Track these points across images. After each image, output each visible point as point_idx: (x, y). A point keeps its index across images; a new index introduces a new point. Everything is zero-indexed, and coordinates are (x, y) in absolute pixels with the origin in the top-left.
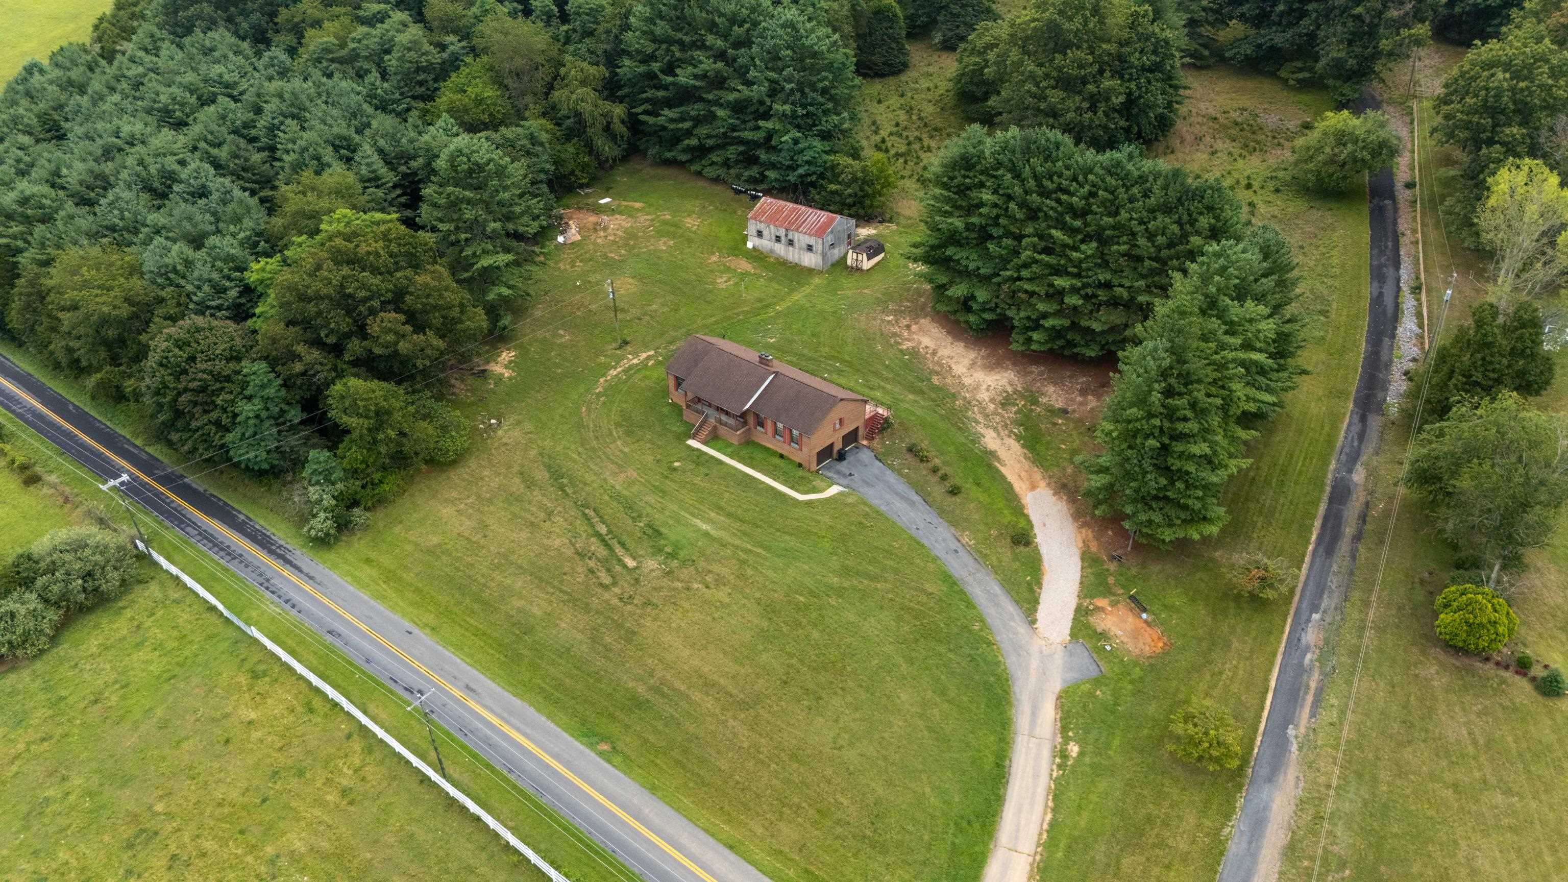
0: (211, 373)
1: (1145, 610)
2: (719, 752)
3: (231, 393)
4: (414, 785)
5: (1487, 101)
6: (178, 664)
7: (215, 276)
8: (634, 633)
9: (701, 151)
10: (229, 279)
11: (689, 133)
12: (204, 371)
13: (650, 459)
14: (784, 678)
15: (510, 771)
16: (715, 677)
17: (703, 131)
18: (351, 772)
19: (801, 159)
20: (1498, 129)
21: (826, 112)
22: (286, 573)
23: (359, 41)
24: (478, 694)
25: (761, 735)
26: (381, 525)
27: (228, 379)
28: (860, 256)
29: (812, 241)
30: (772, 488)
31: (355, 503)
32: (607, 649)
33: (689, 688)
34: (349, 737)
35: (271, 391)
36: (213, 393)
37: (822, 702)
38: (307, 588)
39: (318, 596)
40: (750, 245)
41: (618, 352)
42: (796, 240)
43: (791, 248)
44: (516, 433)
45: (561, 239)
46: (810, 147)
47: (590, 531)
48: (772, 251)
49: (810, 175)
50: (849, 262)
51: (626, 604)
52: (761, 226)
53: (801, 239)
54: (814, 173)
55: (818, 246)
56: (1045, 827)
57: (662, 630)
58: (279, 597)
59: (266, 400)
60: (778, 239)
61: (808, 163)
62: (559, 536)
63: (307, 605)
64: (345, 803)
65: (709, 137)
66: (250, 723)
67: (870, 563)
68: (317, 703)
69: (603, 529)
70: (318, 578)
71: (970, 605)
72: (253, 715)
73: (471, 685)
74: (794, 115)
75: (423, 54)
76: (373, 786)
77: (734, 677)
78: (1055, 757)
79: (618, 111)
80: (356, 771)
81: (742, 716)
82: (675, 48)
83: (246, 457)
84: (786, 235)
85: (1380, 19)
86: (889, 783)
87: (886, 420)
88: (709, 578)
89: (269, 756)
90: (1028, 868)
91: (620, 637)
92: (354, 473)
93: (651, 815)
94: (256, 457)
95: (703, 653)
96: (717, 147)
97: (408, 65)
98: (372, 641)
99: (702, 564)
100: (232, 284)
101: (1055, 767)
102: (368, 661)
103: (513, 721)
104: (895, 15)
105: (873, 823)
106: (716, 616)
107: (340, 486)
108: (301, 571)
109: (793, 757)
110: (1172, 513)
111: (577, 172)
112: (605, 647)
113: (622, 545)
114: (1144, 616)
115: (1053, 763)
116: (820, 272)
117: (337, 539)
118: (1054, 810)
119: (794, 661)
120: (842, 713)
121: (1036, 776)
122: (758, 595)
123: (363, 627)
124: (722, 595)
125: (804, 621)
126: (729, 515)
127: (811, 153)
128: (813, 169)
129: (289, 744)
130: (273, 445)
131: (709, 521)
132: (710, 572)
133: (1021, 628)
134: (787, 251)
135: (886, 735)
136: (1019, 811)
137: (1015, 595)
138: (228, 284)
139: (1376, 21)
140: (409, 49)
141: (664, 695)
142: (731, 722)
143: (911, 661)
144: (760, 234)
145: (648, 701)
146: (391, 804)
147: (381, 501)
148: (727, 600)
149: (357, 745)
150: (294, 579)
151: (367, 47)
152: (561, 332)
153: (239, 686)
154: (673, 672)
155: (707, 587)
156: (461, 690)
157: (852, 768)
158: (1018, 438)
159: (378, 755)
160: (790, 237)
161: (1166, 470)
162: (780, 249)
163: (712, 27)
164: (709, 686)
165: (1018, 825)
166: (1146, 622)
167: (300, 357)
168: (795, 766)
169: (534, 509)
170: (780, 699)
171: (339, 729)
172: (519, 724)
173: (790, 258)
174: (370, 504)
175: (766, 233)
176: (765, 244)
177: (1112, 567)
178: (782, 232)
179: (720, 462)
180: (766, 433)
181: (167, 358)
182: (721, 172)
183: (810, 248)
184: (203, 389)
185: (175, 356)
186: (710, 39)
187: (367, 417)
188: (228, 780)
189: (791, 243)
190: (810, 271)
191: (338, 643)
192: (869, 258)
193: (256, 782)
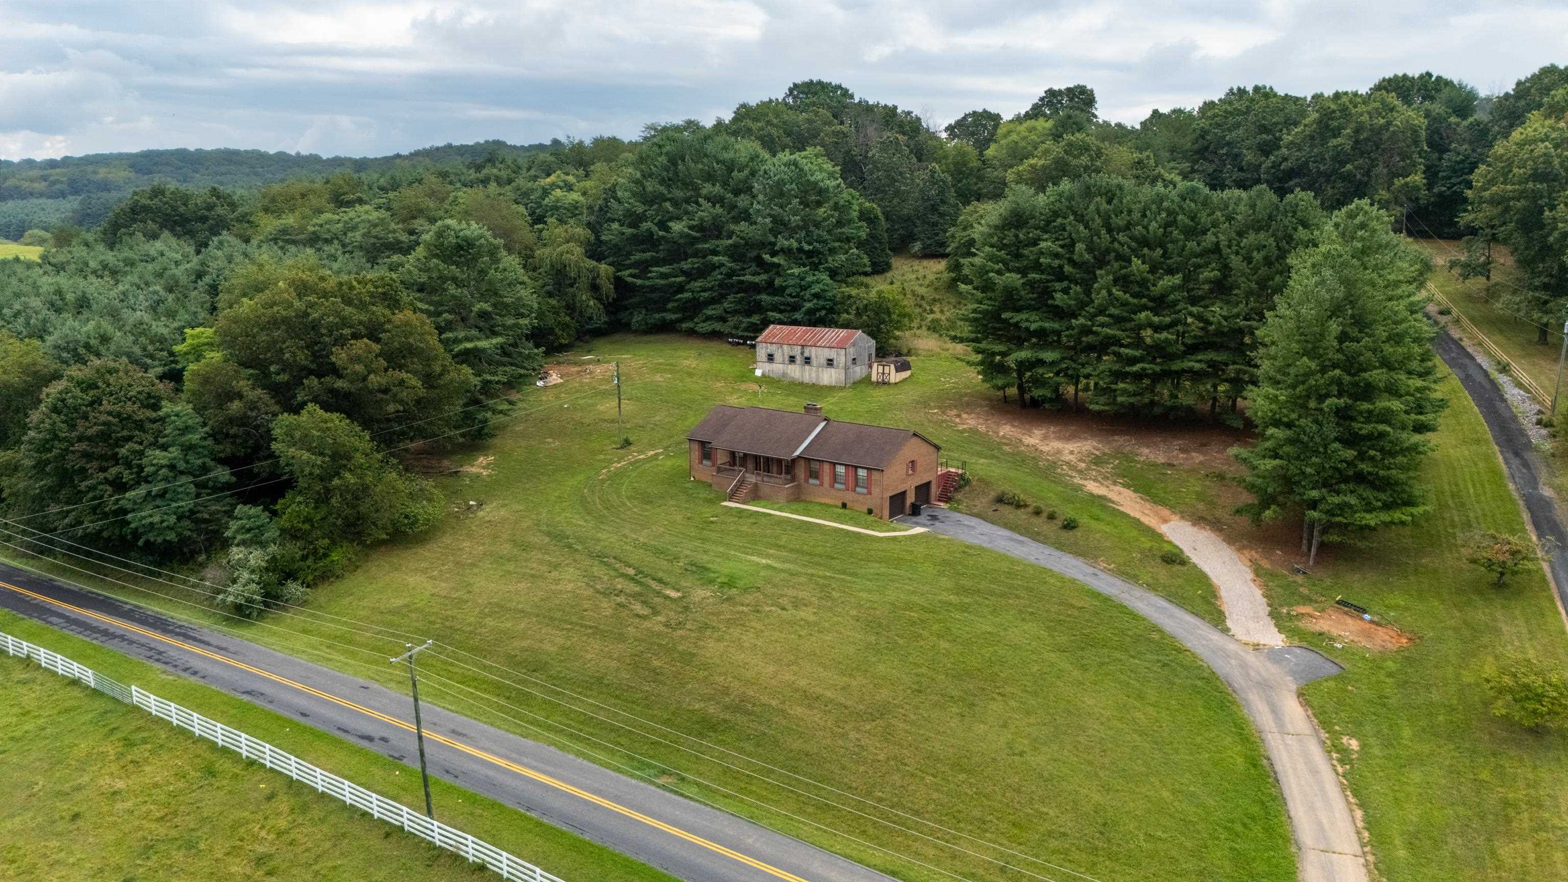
0: (119, 415)
1: (1364, 611)
2: (844, 768)
3: (141, 443)
4: (375, 842)
5: (1536, 169)
6: (12, 739)
7: (137, 350)
8: (694, 655)
9: (693, 308)
10: (152, 357)
11: (681, 289)
12: (110, 413)
13: (679, 518)
14: (916, 687)
15: (529, 809)
16: (819, 690)
17: (697, 284)
18: (272, 836)
19: (807, 294)
20: (1554, 195)
21: (832, 251)
22: (186, 647)
23: (321, 226)
24: (470, 738)
25: (901, 746)
26: (322, 600)
27: (140, 425)
28: (887, 369)
29: (832, 354)
30: (842, 530)
31: (290, 575)
32: (655, 672)
33: (784, 702)
34: (270, 798)
35: (194, 438)
36: (119, 443)
37: (977, 709)
38: (218, 657)
39: (232, 663)
40: (758, 373)
41: (621, 451)
42: (813, 356)
43: (807, 367)
44: (503, 512)
45: (540, 383)
46: (818, 282)
47: (612, 573)
48: (784, 375)
49: (819, 310)
50: (874, 378)
51: (674, 630)
52: (772, 349)
53: (819, 355)
54: (824, 308)
55: (840, 358)
56: (1360, 824)
57: (730, 649)
58: (176, 666)
59: (188, 448)
60: (792, 359)
61: (816, 296)
62: (570, 581)
63: (216, 671)
64: (260, 873)
65: (704, 290)
66: (114, 793)
67: (991, 582)
68: (224, 765)
69: (631, 572)
70: (232, 649)
71: (1135, 616)
72: (120, 785)
73: (460, 730)
74: (800, 250)
75: (390, 232)
76: (308, 850)
77: (843, 688)
78: (1329, 752)
79: (604, 268)
80: (279, 834)
81: (868, 727)
82: (668, 205)
83: (149, 520)
84: (802, 353)
85: (1370, 177)
86: (1107, 789)
87: (961, 476)
88: (784, 601)
89: (140, 828)
90: (1364, 870)
91: (673, 659)
92: (291, 534)
93: (758, 845)
94: (162, 522)
95: (794, 668)
96: (712, 301)
97: (373, 240)
98: (311, 697)
99: (769, 590)
100: (157, 363)
101: (1335, 762)
102: (304, 715)
103: (525, 760)
104: (876, 217)
105: (1102, 833)
106: (803, 633)
107: (273, 548)
108: (208, 644)
109: (957, 767)
110: (1368, 493)
111: (557, 330)
112: (654, 670)
113: (660, 581)
114: (1367, 617)
115: (1331, 759)
116: (842, 389)
117: (261, 615)
118: (1361, 806)
119: (924, 670)
120: (1010, 717)
121: (1314, 772)
122: (854, 613)
123: (298, 686)
124: (805, 614)
125: (925, 633)
126: (791, 550)
127: (821, 286)
128: (821, 303)
129: (175, 814)
130: (186, 504)
131: (768, 556)
132: (782, 595)
133: (1216, 637)
134: (803, 372)
135: (1081, 739)
136: (1312, 808)
137: (1190, 608)
138: (149, 361)
139: (1366, 179)
140: (375, 226)
141: (748, 713)
142: (853, 735)
143: (1084, 668)
144: (771, 358)
145: (725, 721)
146: (335, 868)
147: (325, 577)
148: (812, 618)
149: (283, 804)
150: (198, 651)
151: (329, 231)
152: (550, 440)
153: (103, 755)
154: (755, 687)
155: (783, 609)
156: (445, 735)
157: (1046, 774)
158: (1125, 486)
159: (316, 812)
160: (806, 354)
161: (1351, 440)
162: (795, 372)
163: (710, 177)
164: (810, 699)
165: (1320, 824)
166: (1371, 622)
167: (240, 396)
168: (962, 777)
169: (535, 565)
170: (917, 708)
171: (256, 789)
172: (535, 764)
173: (806, 380)
174: (310, 578)
175: (778, 357)
176: (777, 368)
177: (1299, 579)
178: (797, 351)
179: (770, 515)
180: (822, 484)
181: (63, 400)
182: (718, 326)
183: (830, 362)
184: (104, 436)
185: (74, 397)
186: (707, 188)
187: (322, 454)
188: (71, 860)
189: (808, 361)
190: (831, 389)
191: (258, 702)
192: (897, 371)
193: (116, 859)
